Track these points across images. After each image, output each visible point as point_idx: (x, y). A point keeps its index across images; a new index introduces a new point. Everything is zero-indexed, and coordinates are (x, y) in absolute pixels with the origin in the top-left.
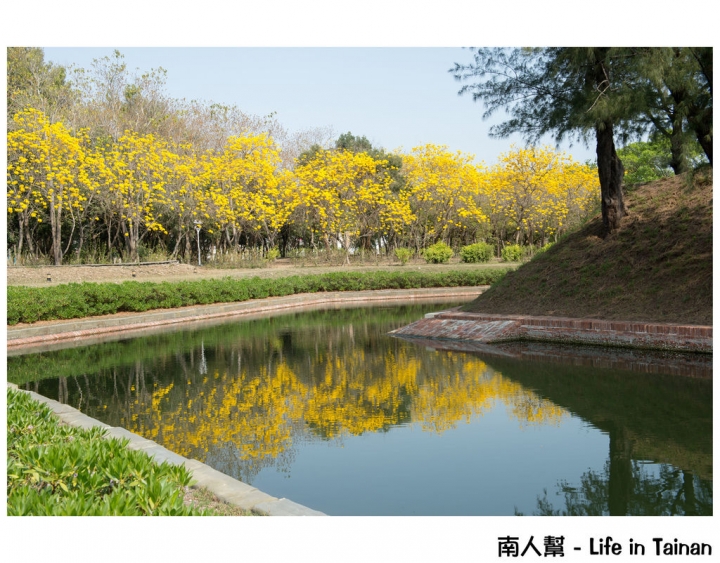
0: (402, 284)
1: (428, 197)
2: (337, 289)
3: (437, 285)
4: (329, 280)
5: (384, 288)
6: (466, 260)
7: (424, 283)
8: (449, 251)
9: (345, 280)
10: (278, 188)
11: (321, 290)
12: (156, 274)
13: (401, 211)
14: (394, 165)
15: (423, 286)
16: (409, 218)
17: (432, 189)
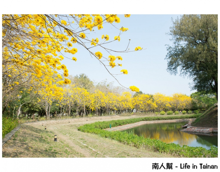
0: (159, 119)
1: (159, 102)
2: (147, 120)
3: (165, 119)
4: (145, 119)
5: (156, 120)
6: (168, 114)
7: (163, 119)
8: (165, 112)
9: (148, 118)
10: (132, 101)
11: (144, 120)
12: (115, 118)
13: (155, 105)
14: (152, 96)
15: (163, 120)
16: (156, 106)
17: (160, 101)
